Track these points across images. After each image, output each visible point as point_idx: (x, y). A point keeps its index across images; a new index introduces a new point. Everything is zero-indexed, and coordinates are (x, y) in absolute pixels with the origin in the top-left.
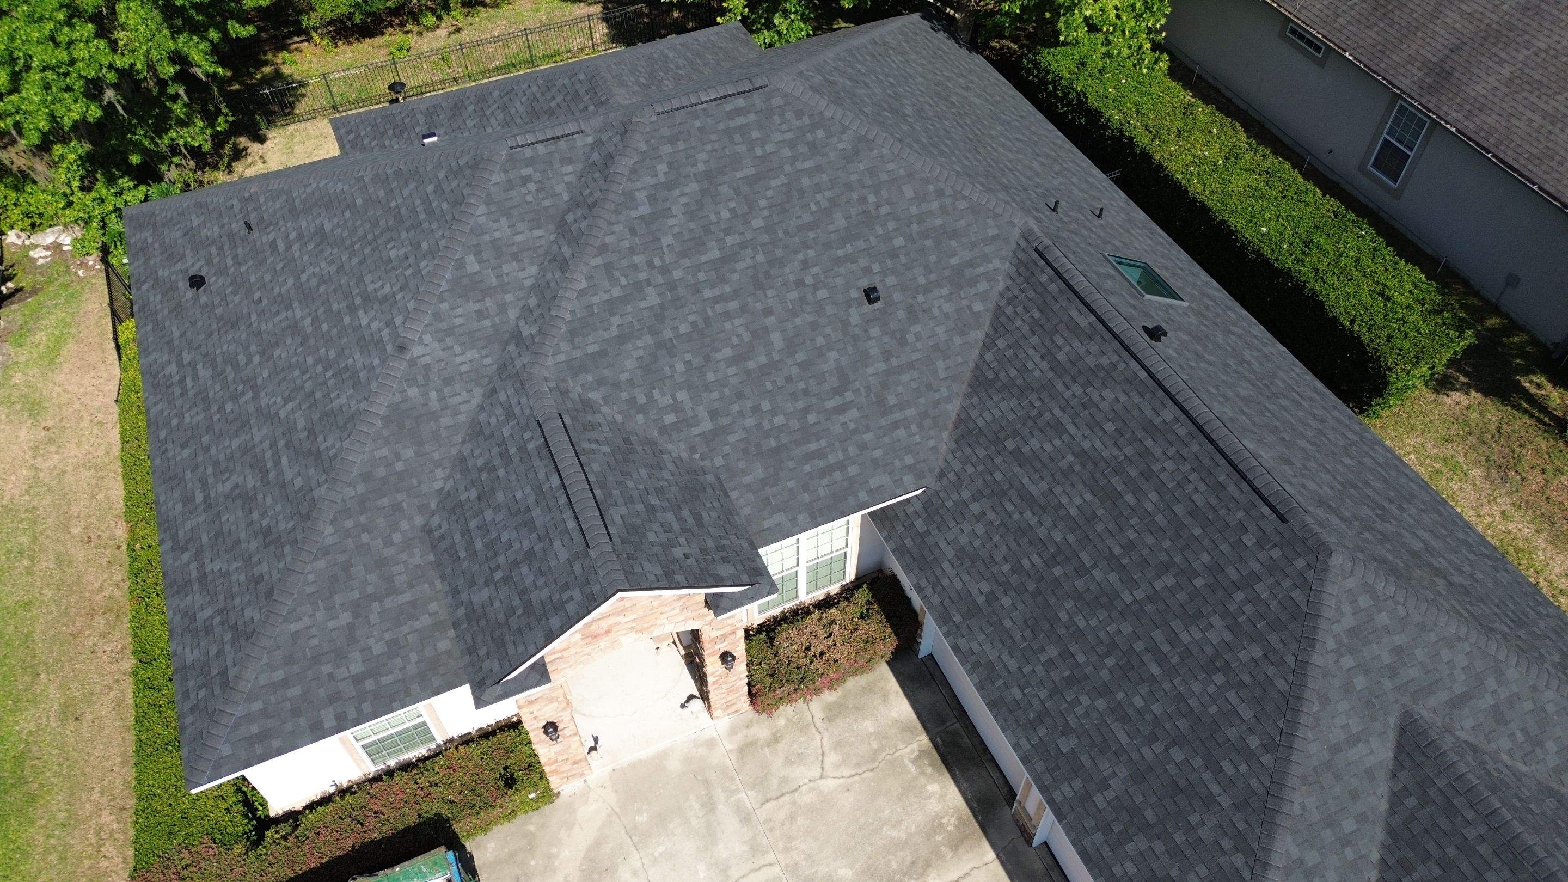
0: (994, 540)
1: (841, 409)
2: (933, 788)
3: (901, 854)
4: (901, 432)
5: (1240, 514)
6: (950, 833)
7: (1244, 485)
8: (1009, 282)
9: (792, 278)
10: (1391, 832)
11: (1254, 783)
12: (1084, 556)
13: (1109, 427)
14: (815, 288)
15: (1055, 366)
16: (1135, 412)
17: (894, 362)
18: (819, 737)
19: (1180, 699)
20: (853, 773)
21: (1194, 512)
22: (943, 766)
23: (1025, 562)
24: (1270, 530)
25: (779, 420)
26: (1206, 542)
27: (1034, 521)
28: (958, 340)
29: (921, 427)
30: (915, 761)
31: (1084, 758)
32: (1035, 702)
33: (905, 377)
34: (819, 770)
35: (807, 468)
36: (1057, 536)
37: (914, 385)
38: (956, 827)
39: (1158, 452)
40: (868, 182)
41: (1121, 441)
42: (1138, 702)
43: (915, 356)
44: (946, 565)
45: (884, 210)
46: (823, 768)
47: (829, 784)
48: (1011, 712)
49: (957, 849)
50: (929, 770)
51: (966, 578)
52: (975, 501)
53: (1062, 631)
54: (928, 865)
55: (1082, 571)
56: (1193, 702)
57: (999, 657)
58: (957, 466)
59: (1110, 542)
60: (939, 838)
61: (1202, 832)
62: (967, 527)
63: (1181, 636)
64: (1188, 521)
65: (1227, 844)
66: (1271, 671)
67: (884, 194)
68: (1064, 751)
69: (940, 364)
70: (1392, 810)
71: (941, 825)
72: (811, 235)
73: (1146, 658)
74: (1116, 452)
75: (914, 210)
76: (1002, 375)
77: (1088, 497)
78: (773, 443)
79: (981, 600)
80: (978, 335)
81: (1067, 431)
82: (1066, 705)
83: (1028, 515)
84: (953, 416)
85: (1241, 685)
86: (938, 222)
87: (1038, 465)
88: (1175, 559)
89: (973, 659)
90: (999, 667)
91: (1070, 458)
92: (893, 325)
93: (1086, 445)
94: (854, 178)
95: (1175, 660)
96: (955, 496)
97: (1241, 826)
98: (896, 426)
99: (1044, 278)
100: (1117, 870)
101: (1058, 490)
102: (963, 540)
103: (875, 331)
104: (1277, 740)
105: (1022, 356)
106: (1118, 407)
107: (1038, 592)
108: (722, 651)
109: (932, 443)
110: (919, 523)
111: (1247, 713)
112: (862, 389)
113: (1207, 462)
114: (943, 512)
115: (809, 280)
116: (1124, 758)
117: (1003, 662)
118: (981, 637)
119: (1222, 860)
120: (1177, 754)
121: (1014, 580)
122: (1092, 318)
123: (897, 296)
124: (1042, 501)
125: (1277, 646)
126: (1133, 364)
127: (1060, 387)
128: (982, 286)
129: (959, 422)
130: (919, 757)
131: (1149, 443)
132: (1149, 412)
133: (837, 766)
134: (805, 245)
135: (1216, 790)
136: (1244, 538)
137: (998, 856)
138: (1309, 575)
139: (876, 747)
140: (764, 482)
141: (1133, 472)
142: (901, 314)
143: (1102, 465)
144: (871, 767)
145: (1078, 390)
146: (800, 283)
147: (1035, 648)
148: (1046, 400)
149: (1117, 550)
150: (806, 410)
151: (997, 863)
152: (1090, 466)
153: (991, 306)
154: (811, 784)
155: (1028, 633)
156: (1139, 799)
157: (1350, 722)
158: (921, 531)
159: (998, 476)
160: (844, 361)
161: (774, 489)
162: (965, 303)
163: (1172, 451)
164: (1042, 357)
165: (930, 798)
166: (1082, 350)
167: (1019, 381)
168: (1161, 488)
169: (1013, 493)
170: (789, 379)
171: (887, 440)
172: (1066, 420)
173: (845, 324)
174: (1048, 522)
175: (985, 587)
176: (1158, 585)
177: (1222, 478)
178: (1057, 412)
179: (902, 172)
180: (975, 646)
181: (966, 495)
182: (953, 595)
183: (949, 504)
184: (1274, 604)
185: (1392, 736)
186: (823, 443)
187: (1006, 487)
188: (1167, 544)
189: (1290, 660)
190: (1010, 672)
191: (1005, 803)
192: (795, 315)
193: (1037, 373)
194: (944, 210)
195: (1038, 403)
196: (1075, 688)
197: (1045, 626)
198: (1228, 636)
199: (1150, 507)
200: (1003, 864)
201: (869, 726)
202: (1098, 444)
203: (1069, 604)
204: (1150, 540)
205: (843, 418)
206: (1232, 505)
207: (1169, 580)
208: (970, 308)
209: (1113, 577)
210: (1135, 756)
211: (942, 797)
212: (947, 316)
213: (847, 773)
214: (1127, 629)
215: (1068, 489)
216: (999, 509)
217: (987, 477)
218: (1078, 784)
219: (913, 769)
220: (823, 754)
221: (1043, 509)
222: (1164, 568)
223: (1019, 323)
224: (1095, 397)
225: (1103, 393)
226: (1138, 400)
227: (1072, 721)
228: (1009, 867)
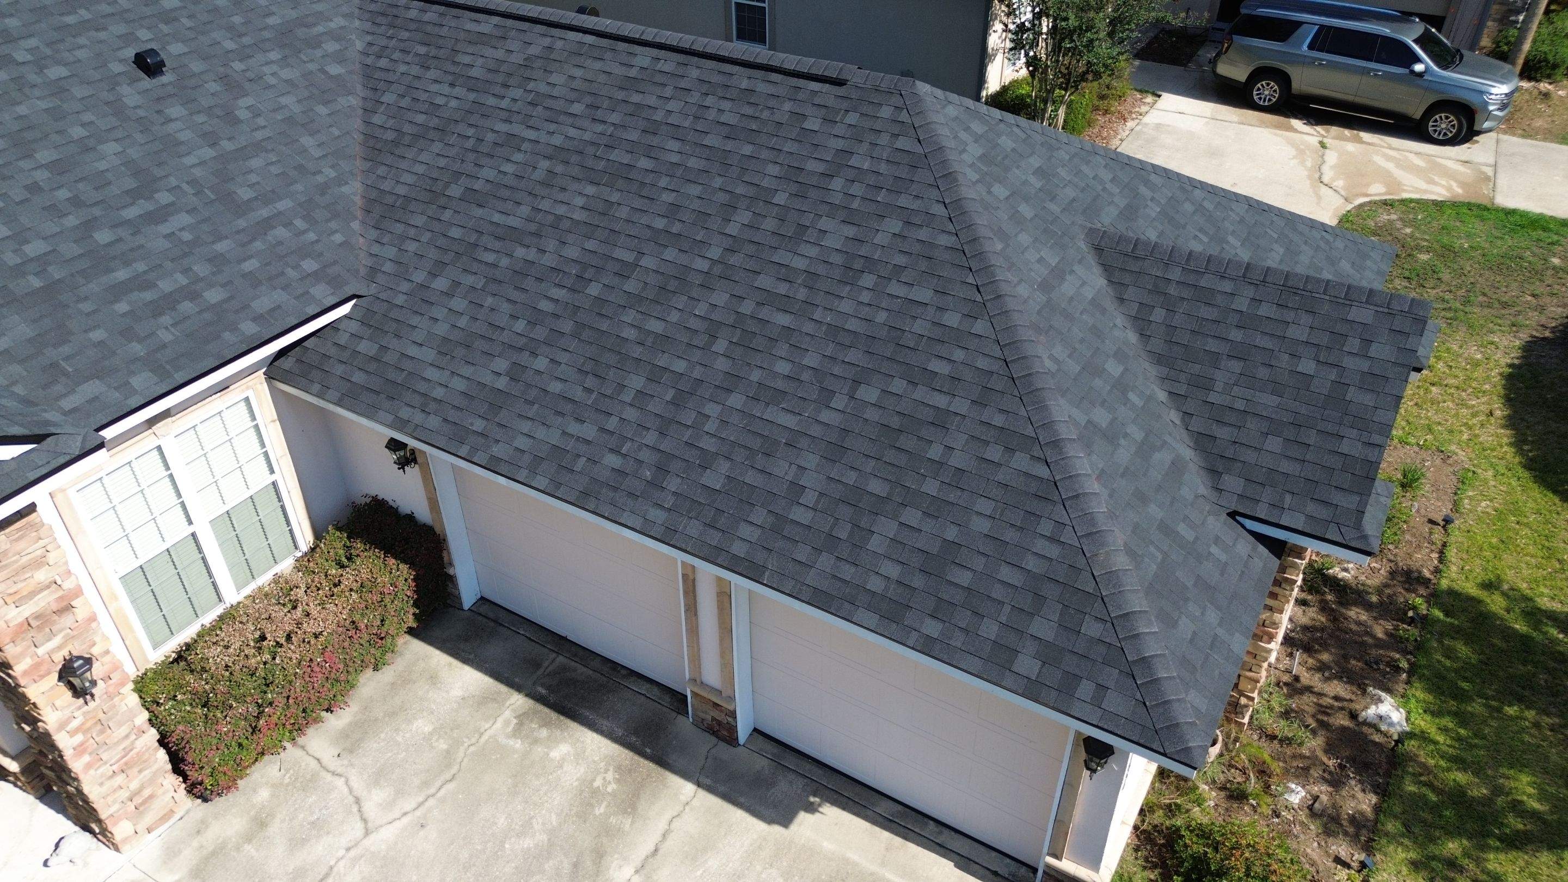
0: (486, 304)
1: (155, 217)
2: (561, 750)
3: (549, 866)
4: (280, 232)
5: (787, 106)
6: (614, 794)
7: (775, 77)
8: (369, 38)
10: (1159, 359)
11: (982, 363)
12: (619, 253)
13: (577, 108)
14: (40, 65)
15: (473, 85)
16: (602, 78)
17: (227, 146)
18: (340, 782)
19: (834, 330)
20: (421, 799)
21: (732, 133)
22: (562, 718)
23: (545, 305)
24: (831, 102)
25: (35, 248)
26: (765, 154)
27: (531, 254)
28: (322, 110)
29: (307, 218)
30: (517, 732)
31: (750, 477)
32: (645, 455)
33: (256, 163)
34: (359, 825)
35: (122, 307)
36: (572, 252)
37: (274, 170)
38: (618, 781)
39: (652, 100)
41: (599, 114)
42: (783, 368)
43: (260, 135)
44: (431, 373)
46: (365, 821)
47: (384, 837)
48: (615, 489)
49: (634, 807)
50: (544, 733)
51: (467, 371)
52: (435, 276)
53: (637, 352)
54: (599, 855)
55: (625, 271)
56: (852, 325)
57: (564, 433)
58: (391, 252)
59: (645, 220)
60: (600, 810)
61: (957, 460)
62: (439, 312)
63: (793, 265)
64: (729, 146)
65: (994, 453)
66: (923, 234)
68: (717, 488)
69: (307, 141)
70: (1144, 336)
71: (595, 792)
73: (764, 313)
74: (600, 128)
76: (407, 128)
77: (590, 190)
79: (502, 383)
80: (351, 101)
81: (524, 139)
82: (690, 432)
83: (520, 252)
84: (358, 200)
85: (899, 269)
87: (506, 193)
88: (738, 191)
89: (527, 458)
90: (570, 445)
91: (545, 164)
92: (205, 102)
93: (557, 140)
95: (802, 294)
96: (405, 287)
97: (999, 420)
98: (266, 225)
99: (413, 14)
100: (875, 584)
101: (545, 205)
102: (442, 329)
103: (176, 111)
104: (979, 298)
105: (424, 96)
106: (576, 84)
107: (580, 326)
108: (59, 658)
109: (338, 238)
111: (924, 294)
112: (184, 185)
113: (716, 78)
114: (394, 314)
115: (22, 56)
116: (804, 443)
117: (572, 436)
118: (526, 426)
119: (1001, 476)
120: (869, 394)
121: (540, 333)
122: (496, 20)
123: (196, 66)
124: (533, 227)
125: (916, 205)
126: (572, 35)
127: (491, 101)
128: (331, 47)
129: (370, 203)
130: (520, 724)
131: (636, 98)
132: (618, 70)
133: (388, 805)
135: (940, 401)
136: (807, 125)
137: (699, 785)
138: (904, 116)
139: (445, 747)
141: (634, 136)
142: (212, 86)
143: (590, 150)
144: (448, 776)
145: (517, 93)
147: (609, 392)
148: (480, 123)
149: (660, 223)
150: (89, 225)
151: (702, 793)
152: (574, 158)
153: (355, 65)
154: (352, 853)
155: (590, 382)
156: (851, 478)
157: (1042, 253)
158: (372, 353)
159: (455, 233)
160: (134, 153)
161: (66, 349)
162: (312, 66)
163: (668, 92)
164: (452, 85)
165: (561, 767)
166: (499, 54)
167: (434, 122)
168: (676, 132)
169: (486, 240)
170: (34, 188)
171: (258, 245)
172: (517, 129)
173: (117, 107)
174: (551, 245)
175: (501, 365)
176: (733, 229)
177: (745, 84)
178: (500, 127)
180: (521, 442)
182: (459, 401)
183: (400, 300)
184: (883, 168)
185: (1091, 259)
186: (139, 267)
187: (473, 238)
188: (718, 182)
189: (938, 210)
190: (588, 442)
191: (674, 714)
193: (453, 103)
195: (470, 132)
196: (690, 405)
197: (611, 359)
198: (850, 231)
199: (675, 158)
200: (710, 789)
201: (423, 726)
202: (572, 132)
203: (630, 316)
204: (695, 190)
205: (165, 229)
206: (772, 103)
207: (744, 217)
208: (323, 71)
209: (670, 254)
210: (816, 431)
211: (579, 756)
212: (290, 83)
213: (409, 804)
214: (720, 298)
215: (561, 196)
216: (475, 267)
217: (441, 242)
218: (759, 516)
219: (518, 744)
220: (358, 801)
221: (538, 235)
222: (730, 209)
223: (403, 68)
224: (543, 88)
225: (551, 80)
226: (598, 65)
227: (708, 444)
228: (722, 789)
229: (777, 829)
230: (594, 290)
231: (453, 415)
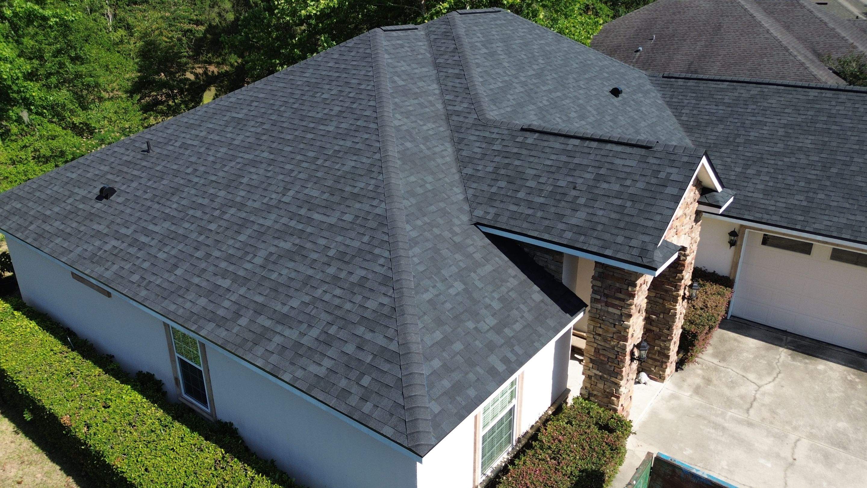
0: (779, 178)
2: (821, 367)
3: (854, 403)
6: (861, 382)
8: (662, 92)
9: (575, 85)
12: (840, 158)
13: (788, 111)
14: (588, 90)
15: (728, 105)
17: (648, 122)
18: (729, 370)
20: (772, 378)
22: (811, 357)
27: (793, 160)
28: (664, 114)
33: (658, 128)
34: (753, 384)
36: (815, 158)
38: (858, 378)
39: (826, 107)
43: (654, 120)
45: (589, 62)
50: (807, 361)
51: (783, 200)
55: (847, 163)
58: (717, 162)
62: (756, 181)
67: (583, 56)
69: (667, 124)
71: (851, 381)
72: (568, 69)
75: (600, 63)
76: (701, 121)
77: (811, 137)
80: (668, 113)
81: (766, 122)
86: (614, 69)
91: (781, 130)
92: (634, 107)
93: (784, 122)
94: (566, 49)
96: (733, 173)
99: (680, 83)
101: (791, 143)
102: (761, 187)
103: (629, 109)
105: (704, 110)
106: (783, 103)
113: (857, 98)
114: (733, 182)
115: (583, 86)
118: (826, 218)
121: (814, 186)
122: (727, 83)
126: (771, 86)
127: (741, 110)
128: (652, 94)
131: (817, 106)
132: (802, 97)
133: (759, 379)
134: (569, 72)
139: (765, 362)
144: (777, 371)
145: (753, 107)
146: (580, 87)
148: (739, 117)
149: (856, 147)
153: (663, 101)
154: (759, 393)
155: (851, 201)
160: (628, 121)
162: (652, 100)
165: (826, 372)
166: (736, 95)
168: (845, 116)
172: (760, 119)
173: (614, 105)
175: (800, 197)
178: (752, 118)
179: (583, 49)
182: (785, 210)
187: (759, 156)
192: (590, 100)
193: (721, 112)
194: (611, 65)
197: (858, 193)
201: (747, 355)
202: (789, 119)
203: (858, 178)
208: (656, 102)
212: (650, 104)
213: (769, 379)
219: (798, 364)
220: (744, 376)
225: (769, 102)
226: (791, 96)
230: (834, 170)
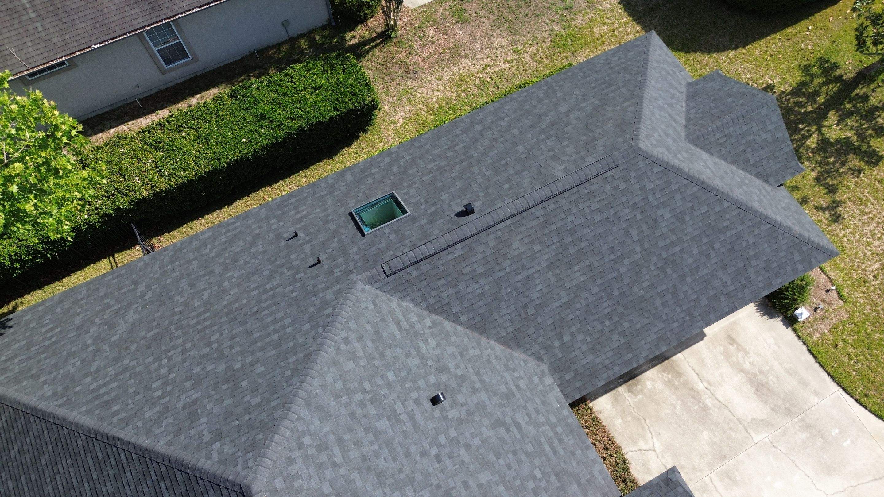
0: (589, 328)
1: (518, 426)
2: (649, 385)
3: (689, 404)
4: (521, 383)
5: (608, 187)
6: (672, 377)
7: (593, 181)
9: (437, 465)
10: (733, 163)
11: (734, 213)
12: (610, 276)
13: (537, 248)
14: (439, 445)
15: (485, 275)
17: (478, 385)
19: (693, 239)
20: (648, 431)
21: (600, 211)
22: (635, 379)
24: (620, 174)
25: (538, 474)
26: (619, 208)
27: (584, 303)
29: (514, 370)
31: (712, 293)
32: (682, 315)
33: (486, 378)
34: (650, 452)
35: (561, 452)
36: (596, 290)
37: (490, 373)
38: (668, 373)
39: (560, 223)
40: (345, 399)
41: (548, 243)
42: (691, 261)
43: (471, 370)
45: (367, 385)
46: (649, 450)
48: (684, 329)
49: (680, 373)
50: (639, 387)
51: (608, 348)
52: (562, 338)
53: (648, 295)
54: (692, 389)
55: (619, 279)
56: (696, 233)
57: (655, 332)
58: (536, 348)
60: (676, 383)
61: (751, 241)
62: (578, 345)
63: (664, 232)
64: (605, 215)
65: (756, 232)
66: (689, 192)
67: (353, 386)
68: (707, 303)
70: (726, 160)
71: (669, 381)
72: (399, 449)
73: (671, 252)
74: (554, 247)
75: (364, 362)
76: (481, 311)
77: (576, 268)
78: (553, 478)
79: (623, 341)
80: (448, 325)
81: (532, 274)
82: (686, 298)
84: (503, 348)
85: (692, 208)
86: (370, 344)
87: (550, 295)
88: (624, 226)
89: (653, 348)
90: (660, 333)
91: (550, 275)
92: (454, 384)
93: (544, 264)
94: (343, 411)
95: (674, 238)
96: (556, 351)
97: (750, 223)
99: (414, 273)
100: (760, 285)
101: (568, 285)
103: (461, 398)
104: (719, 197)
105: (470, 296)
106: (526, 240)
110: (568, 377)
111: (704, 209)
112: (501, 410)
114: (564, 360)
115: (434, 451)
116: (715, 272)
117: (658, 331)
118: (643, 342)
119: (762, 235)
120: (717, 246)
121: (616, 319)
122: (459, 246)
125: (677, 186)
126: (499, 226)
128: (414, 318)
129: (506, 344)
130: (632, 392)
131: (554, 227)
132: (535, 223)
133: (646, 441)
134: (408, 454)
135: (735, 231)
136: (621, 188)
137: (680, 352)
138: (648, 162)
139: (630, 418)
140: (579, 484)
141: (569, 239)
142: (444, 378)
144: (643, 421)
145: (507, 263)
146: (438, 458)
147: (654, 312)
148: (508, 284)
149: (612, 257)
150: (526, 452)
151: (683, 352)
152: (558, 264)
153: (426, 313)
154: (660, 456)
155: (646, 315)
156: (733, 269)
158: (573, 375)
159: (550, 321)
160: (486, 422)
161: (581, 476)
162: (427, 331)
165: (655, 387)
166: (480, 256)
168: (582, 226)
169: (563, 313)
170: (509, 467)
171: (528, 394)
172: (525, 274)
173: (460, 422)
175: (615, 337)
176: (636, 238)
177: (586, 192)
178: (519, 278)
179: (334, 369)
180: (647, 346)
181: (557, 344)
182: (615, 357)
183: (560, 355)
184: (658, 182)
185: (698, 150)
186: (543, 439)
187: (558, 317)
188: (615, 229)
189: (685, 182)
190: (664, 328)
192: (462, 462)
193: (487, 288)
194: (360, 339)
196: (678, 293)
198: (668, 209)
201: (618, 422)
204: (610, 238)
205: (524, 425)
206: (602, 190)
208: (430, 328)
209: (626, 262)
210: (715, 267)
211: (653, 380)
212: (439, 345)
213: (649, 436)
214: (654, 259)
215: (570, 278)
218: (723, 298)
219: (640, 396)
220: (641, 450)
222: (627, 234)
224: (516, 253)
225: (514, 247)
227: (694, 297)
228: (684, 347)
229: (705, 339)
230: (616, 293)
231: (619, 362)
